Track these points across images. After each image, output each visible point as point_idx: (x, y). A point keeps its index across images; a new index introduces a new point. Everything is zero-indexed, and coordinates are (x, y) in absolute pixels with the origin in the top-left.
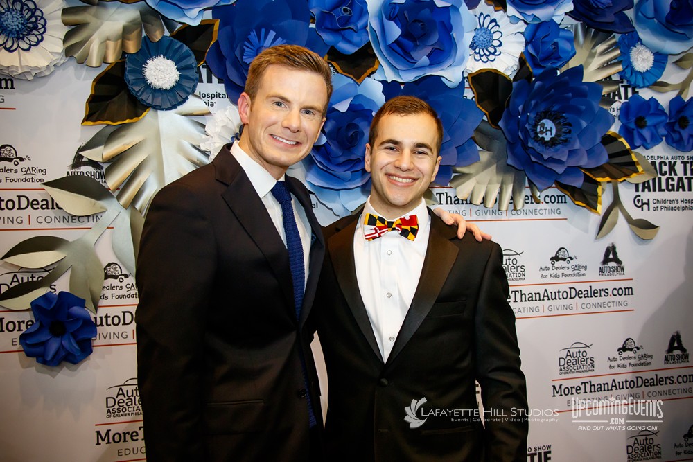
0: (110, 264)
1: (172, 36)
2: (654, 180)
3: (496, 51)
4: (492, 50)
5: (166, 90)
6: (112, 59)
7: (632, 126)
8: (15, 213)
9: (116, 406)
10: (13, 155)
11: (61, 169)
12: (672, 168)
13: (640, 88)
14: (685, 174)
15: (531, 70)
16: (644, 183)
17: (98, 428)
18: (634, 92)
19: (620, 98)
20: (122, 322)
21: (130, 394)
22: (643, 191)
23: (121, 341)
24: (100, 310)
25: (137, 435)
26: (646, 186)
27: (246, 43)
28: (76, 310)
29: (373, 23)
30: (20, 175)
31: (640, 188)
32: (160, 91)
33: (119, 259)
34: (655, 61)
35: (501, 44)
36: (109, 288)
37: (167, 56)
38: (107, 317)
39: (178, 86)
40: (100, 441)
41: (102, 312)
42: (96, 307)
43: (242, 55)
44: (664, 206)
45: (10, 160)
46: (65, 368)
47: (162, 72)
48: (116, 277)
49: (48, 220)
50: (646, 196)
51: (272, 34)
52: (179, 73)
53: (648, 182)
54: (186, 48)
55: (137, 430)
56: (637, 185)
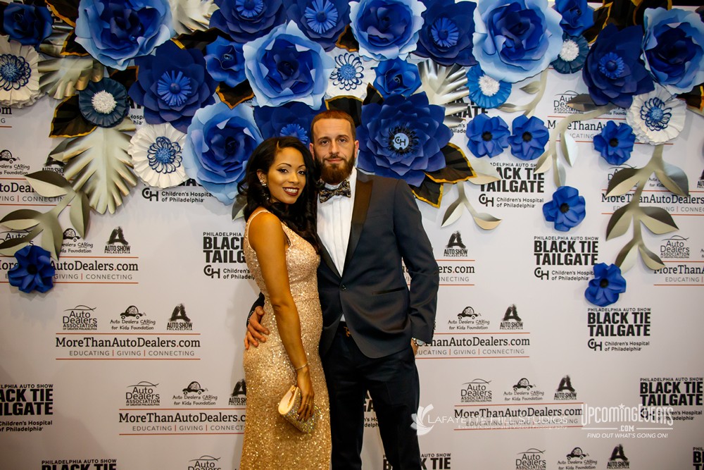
0: (68, 230)
1: (110, 77)
2: (499, 182)
3: (358, 82)
4: (355, 81)
5: (107, 114)
6: (69, 94)
7: (479, 138)
8: (10, 194)
9: (70, 323)
10: (9, 157)
11: (39, 166)
12: (516, 173)
13: (488, 108)
14: (529, 178)
15: (381, 96)
16: (489, 184)
17: (58, 336)
18: (483, 111)
19: (470, 116)
20: (75, 268)
21: (78, 316)
22: (488, 190)
23: (74, 280)
24: (60, 259)
25: (82, 343)
26: (491, 186)
27: (160, 81)
28: (43, 258)
29: (249, 65)
30: (13, 170)
31: (486, 188)
32: (102, 114)
33: (74, 225)
34: (500, 87)
35: (362, 76)
36: (67, 245)
37: (108, 91)
38: (65, 264)
39: (115, 110)
40: (59, 344)
41: (62, 261)
42: (58, 257)
43: (157, 89)
44: (507, 203)
45: (7, 160)
46: (37, 296)
47: (104, 102)
48: (71, 238)
49: (30, 199)
50: (490, 195)
51: (180, 74)
52: (116, 102)
53: (493, 183)
54: (119, 85)
55: (83, 340)
56: (483, 186)
